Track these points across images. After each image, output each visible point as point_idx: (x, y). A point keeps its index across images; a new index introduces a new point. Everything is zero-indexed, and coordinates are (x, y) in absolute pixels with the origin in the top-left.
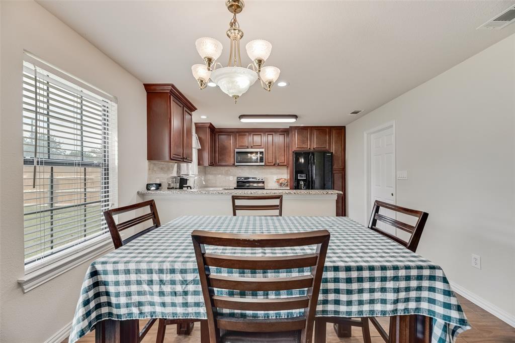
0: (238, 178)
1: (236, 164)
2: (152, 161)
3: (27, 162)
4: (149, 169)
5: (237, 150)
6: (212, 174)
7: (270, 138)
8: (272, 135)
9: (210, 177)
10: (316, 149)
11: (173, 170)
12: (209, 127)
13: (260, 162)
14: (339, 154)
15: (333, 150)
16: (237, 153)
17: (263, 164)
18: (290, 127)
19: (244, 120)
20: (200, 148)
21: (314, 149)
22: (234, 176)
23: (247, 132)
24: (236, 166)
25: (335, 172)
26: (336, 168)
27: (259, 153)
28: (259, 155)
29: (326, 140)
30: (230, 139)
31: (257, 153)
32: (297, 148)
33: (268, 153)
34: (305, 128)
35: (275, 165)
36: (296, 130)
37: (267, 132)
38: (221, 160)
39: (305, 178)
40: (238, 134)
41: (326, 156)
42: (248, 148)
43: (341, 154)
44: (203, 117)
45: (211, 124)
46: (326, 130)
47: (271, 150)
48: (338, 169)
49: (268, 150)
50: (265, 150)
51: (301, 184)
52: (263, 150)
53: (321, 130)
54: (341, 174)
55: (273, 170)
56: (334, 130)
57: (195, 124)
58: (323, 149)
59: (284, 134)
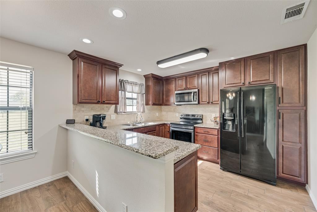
1: (176, 103)
2: (78, 105)
4: (75, 110)
5: (176, 92)
6: (165, 111)
7: (204, 80)
8: (206, 75)
9: (164, 113)
10: (253, 83)
12: (152, 77)
13: (194, 101)
14: (294, 85)
15: (281, 82)
17: (197, 103)
18: (220, 63)
19: (161, 66)
21: (249, 83)
22: (179, 113)
25: (285, 111)
26: (287, 105)
27: (193, 93)
28: (192, 95)
29: (269, 70)
30: (173, 84)
31: (191, 93)
32: (227, 84)
33: (202, 92)
34: (238, 61)
35: (209, 103)
36: (226, 65)
37: (201, 73)
38: (168, 100)
39: (233, 118)
40: (178, 79)
41: (265, 91)
42: (185, 89)
43: (298, 85)
44: (139, 70)
45: (152, 74)
46: (268, 57)
47: (205, 88)
48: (289, 108)
49: (202, 90)
50: (198, 90)
51: (229, 125)
52: (196, 90)
53: (261, 59)
54: (298, 115)
55: (211, 108)
56: (283, 53)
57: (144, 76)
58: (264, 82)
59: (218, 73)
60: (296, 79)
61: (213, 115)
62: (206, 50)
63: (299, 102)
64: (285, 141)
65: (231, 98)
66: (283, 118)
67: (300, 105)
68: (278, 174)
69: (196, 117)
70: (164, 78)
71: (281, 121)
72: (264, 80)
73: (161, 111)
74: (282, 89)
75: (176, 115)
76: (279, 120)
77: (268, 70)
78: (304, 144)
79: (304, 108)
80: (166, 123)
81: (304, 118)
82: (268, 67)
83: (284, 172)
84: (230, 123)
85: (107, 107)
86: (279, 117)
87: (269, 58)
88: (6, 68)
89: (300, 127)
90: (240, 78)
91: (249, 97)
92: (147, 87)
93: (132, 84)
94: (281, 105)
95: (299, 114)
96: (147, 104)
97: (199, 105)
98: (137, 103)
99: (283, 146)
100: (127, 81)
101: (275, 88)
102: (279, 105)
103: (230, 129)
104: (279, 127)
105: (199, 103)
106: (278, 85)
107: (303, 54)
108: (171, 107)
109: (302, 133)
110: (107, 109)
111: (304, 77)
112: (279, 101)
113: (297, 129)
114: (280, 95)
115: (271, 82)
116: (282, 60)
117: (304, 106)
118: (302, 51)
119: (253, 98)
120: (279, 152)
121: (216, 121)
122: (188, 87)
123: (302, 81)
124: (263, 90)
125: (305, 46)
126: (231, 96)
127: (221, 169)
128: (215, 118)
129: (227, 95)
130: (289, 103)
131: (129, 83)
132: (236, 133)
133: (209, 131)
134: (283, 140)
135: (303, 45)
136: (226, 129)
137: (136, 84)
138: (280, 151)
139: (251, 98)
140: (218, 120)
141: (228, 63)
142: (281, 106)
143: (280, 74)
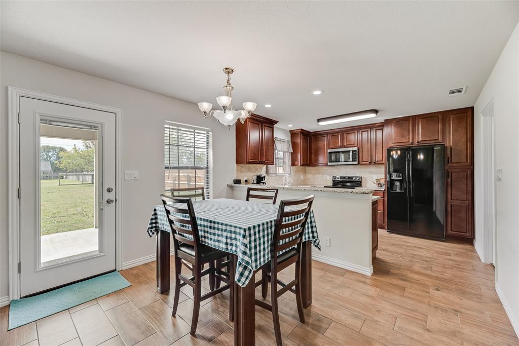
0: (333, 177)
1: (329, 164)
2: (240, 165)
3: (166, 168)
4: (237, 170)
5: (329, 151)
6: (311, 173)
7: (365, 135)
8: (368, 131)
9: (309, 176)
10: (422, 142)
11: (261, 170)
12: (301, 132)
13: (353, 161)
14: (462, 146)
15: (450, 142)
16: (330, 153)
17: (356, 163)
18: (385, 120)
19: (321, 123)
20: (292, 151)
21: (418, 142)
22: (330, 175)
23: (355, 129)
24: (330, 166)
25: (454, 170)
26: (455, 165)
27: (351, 152)
28: (351, 154)
29: (439, 129)
30: (324, 140)
31: (349, 151)
32: (394, 143)
33: (362, 151)
34: (406, 119)
35: (370, 163)
36: (393, 123)
37: (361, 129)
38: (316, 160)
39: (401, 178)
40: (331, 135)
41: (435, 151)
42: (341, 147)
43: (466, 146)
45: (302, 130)
46: (438, 117)
47: (366, 147)
48: (458, 167)
49: (362, 148)
50: (358, 148)
51: (397, 185)
52: (356, 149)
53: (430, 118)
54: (465, 174)
55: (373, 169)
56: (452, 114)
57: (290, 131)
58: (433, 142)
59: (382, 129)
60: (464, 140)
61: (375, 177)
62: (376, 111)
63: (467, 161)
64: (453, 200)
65: (395, 156)
66: (451, 177)
67: (468, 164)
68: (447, 232)
69: (353, 180)
71: (449, 180)
72: (434, 140)
73: (306, 173)
74: (451, 149)
75: (326, 178)
78: (471, 201)
79: (471, 167)
81: (471, 177)
83: (453, 230)
84: (398, 184)
85: (260, 168)
86: (448, 177)
88: (193, 131)
89: (467, 185)
90: (408, 137)
92: (294, 145)
93: (281, 142)
94: (450, 164)
95: (467, 173)
96: (293, 164)
97: (358, 166)
98: (284, 163)
99: (451, 205)
101: (444, 148)
102: (448, 165)
103: (398, 190)
104: (448, 186)
105: (359, 163)
106: (447, 144)
107: (471, 117)
108: (319, 169)
109: (469, 191)
110: (260, 170)
111: (471, 138)
112: (448, 161)
113: (465, 188)
114: (449, 155)
115: (440, 142)
116: (451, 121)
117: (471, 165)
118: (469, 113)
119: (421, 157)
121: (379, 184)
122: (345, 145)
123: (469, 141)
124: (433, 150)
125: (472, 109)
126: (395, 155)
127: (388, 232)
128: (378, 180)
129: (392, 153)
130: (457, 163)
134: (451, 199)
135: (470, 107)
136: (394, 189)
137: (284, 141)
138: (449, 209)
139: (419, 157)
140: (382, 182)
141: (395, 120)
143: (449, 134)
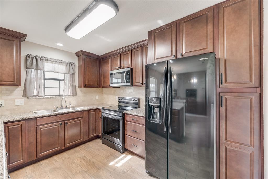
5: (111, 72)
8: (139, 50)
10: (185, 56)
12: (83, 54)
13: (127, 82)
15: (223, 51)
16: (111, 74)
17: (129, 84)
18: (149, 32)
21: (181, 55)
25: (230, 94)
26: (232, 86)
27: (125, 72)
30: (109, 63)
32: (157, 59)
34: (169, 26)
36: (156, 34)
37: (134, 48)
40: (113, 57)
42: (120, 68)
43: (249, 54)
44: (60, 44)
46: (206, 15)
49: (135, 68)
50: (132, 69)
51: (157, 114)
52: (130, 69)
53: (196, 19)
54: (248, 101)
56: (226, 7)
57: (76, 54)
58: (200, 52)
60: (245, 44)
63: (251, 80)
64: (229, 141)
66: (226, 106)
67: (252, 85)
70: (101, 57)
71: (223, 109)
72: (201, 50)
73: (103, 94)
74: (225, 61)
75: (115, 99)
76: (221, 107)
77: (206, 34)
78: (258, 148)
79: (258, 90)
80: (98, 108)
81: (258, 106)
82: (206, 30)
86: (220, 104)
87: (207, 17)
89: (252, 120)
90: (171, 50)
91: (190, 80)
93: (54, 62)
94: (223, 85)
95: (251, 100)
98: (65, 84)
99: (226, 149)
100: (45, 57)
101: (216, 62)
102: (221, 86)
104: (221, 118)
105: (132, 84)
106: (220, 55)
107: (257, 3)
109: (255, 131)
112: (220, 80)
113: (247, 123)
114: (222, 71)
115: (210, 52)
116: (225, 18)
117: (258, 86)
119: (194, 81)
120: (220, 157)
122: (122, 66)
123: (254, 46)
127: (146, 172)
130: (234, 83)
131: (47, 60)
132: (162, 125)
133: (138, 120)
134: (226, 139)
137: (61, 62)
138: (223, 154)
139: (192, 81)
141: (157, 30)
142: (224, 87)
143: (222, 39)
